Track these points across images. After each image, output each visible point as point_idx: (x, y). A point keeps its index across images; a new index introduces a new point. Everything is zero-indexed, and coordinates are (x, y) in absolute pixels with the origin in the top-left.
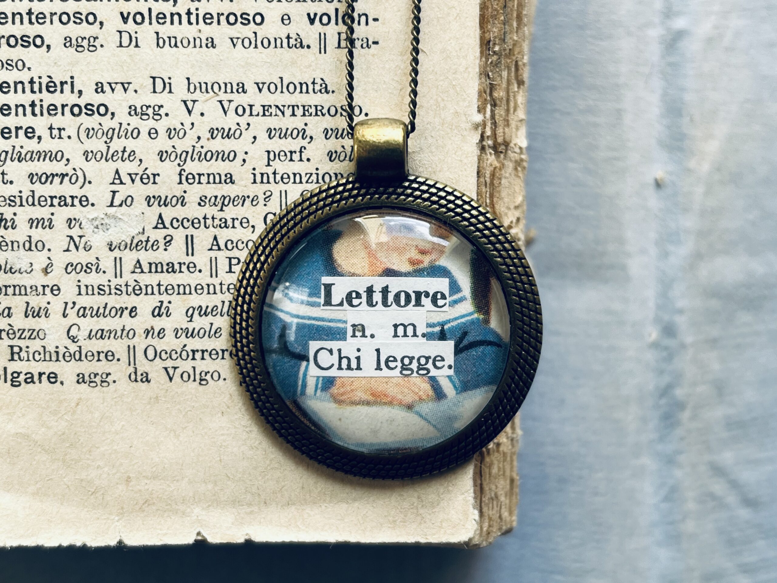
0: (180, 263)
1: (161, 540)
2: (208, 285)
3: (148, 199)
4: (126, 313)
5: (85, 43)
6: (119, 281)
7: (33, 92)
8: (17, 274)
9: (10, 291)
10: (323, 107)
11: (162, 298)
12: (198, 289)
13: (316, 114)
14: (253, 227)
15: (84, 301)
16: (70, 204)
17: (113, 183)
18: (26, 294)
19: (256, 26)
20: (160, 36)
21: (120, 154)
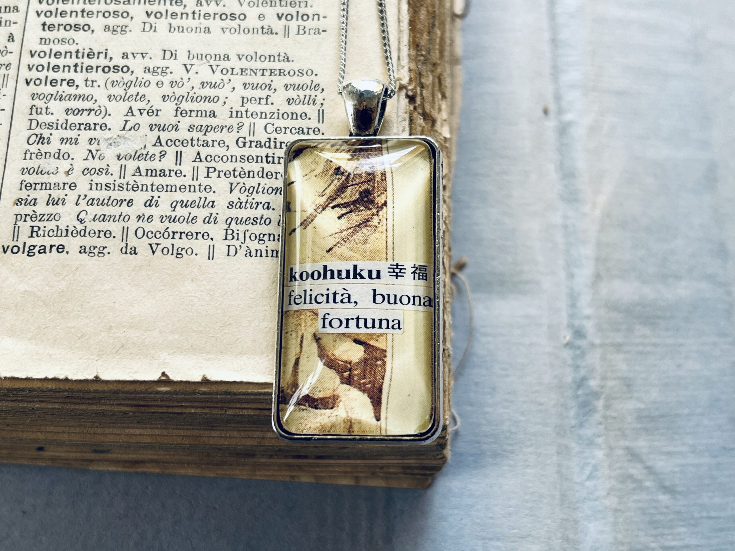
0: (170, 170)
1: (131, 377)
2: (190, 186)
3: (151, 126)
4: (125, 203)
5: (119, 29)
6: (122, 181)
7: (77, 57)
8: (46, 175)
9: (38, 187)
10: (285, 71)
11: (153, 194)
12: (182, 188)
13: (280, 75)
14: (228, 146)
15: (94, 194)
16: (93, 128)
17: (127, 115)
18: (50, 189)
19: (240, 21)
20: (172, 26)
21: (134, 97)
